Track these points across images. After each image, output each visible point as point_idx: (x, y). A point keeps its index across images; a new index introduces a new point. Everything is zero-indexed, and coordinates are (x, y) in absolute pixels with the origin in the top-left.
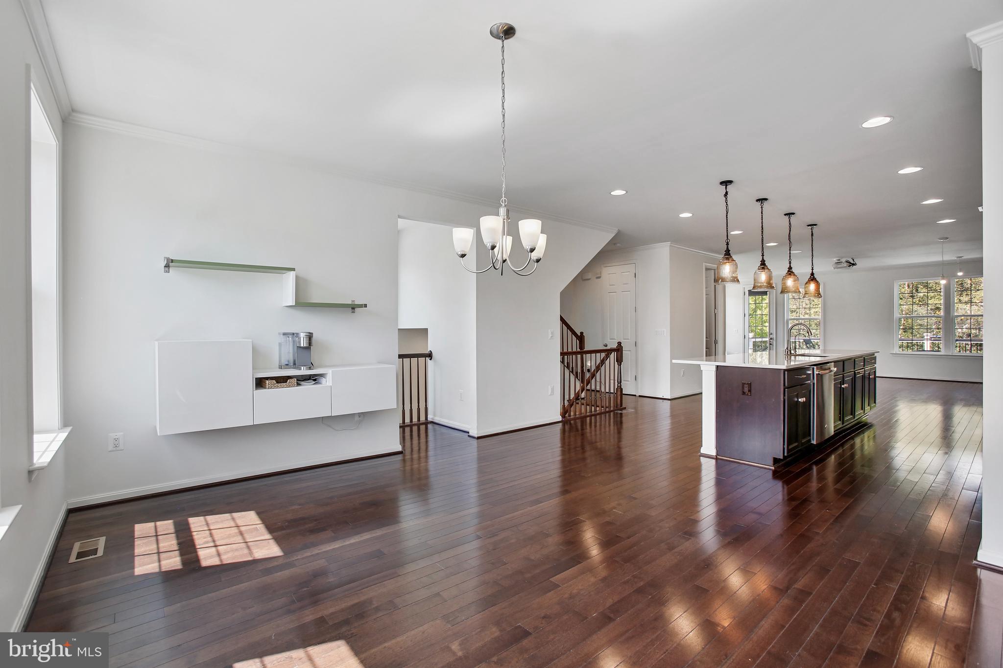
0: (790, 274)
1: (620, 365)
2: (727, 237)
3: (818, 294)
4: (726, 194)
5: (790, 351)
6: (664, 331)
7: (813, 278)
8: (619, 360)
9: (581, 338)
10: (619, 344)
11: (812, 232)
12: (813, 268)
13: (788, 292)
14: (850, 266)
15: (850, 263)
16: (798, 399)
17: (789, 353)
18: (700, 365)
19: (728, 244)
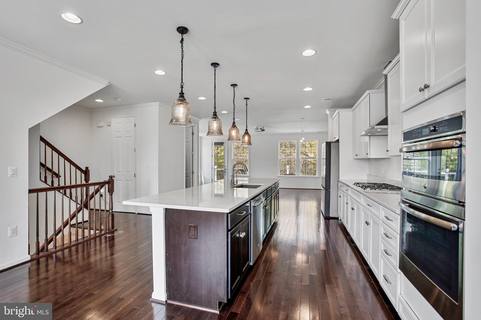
0: (234, 127)
1: (111, 195)
2: (182, 81)
3: (250, 143)
4: (182, 40)
5: (234, 183)
6: (154, 166)
7: (247, 133)
8: (111, 191)
9: (86, 172)
10: (111, 177)
11: (247, 103)
12: (247, 126)
13: (232, 139)
14: (262, 131)
15: (262, 129)
16: (239, 234)
17: (233, 184)
18: (149, 207)
19: (182, 87)
